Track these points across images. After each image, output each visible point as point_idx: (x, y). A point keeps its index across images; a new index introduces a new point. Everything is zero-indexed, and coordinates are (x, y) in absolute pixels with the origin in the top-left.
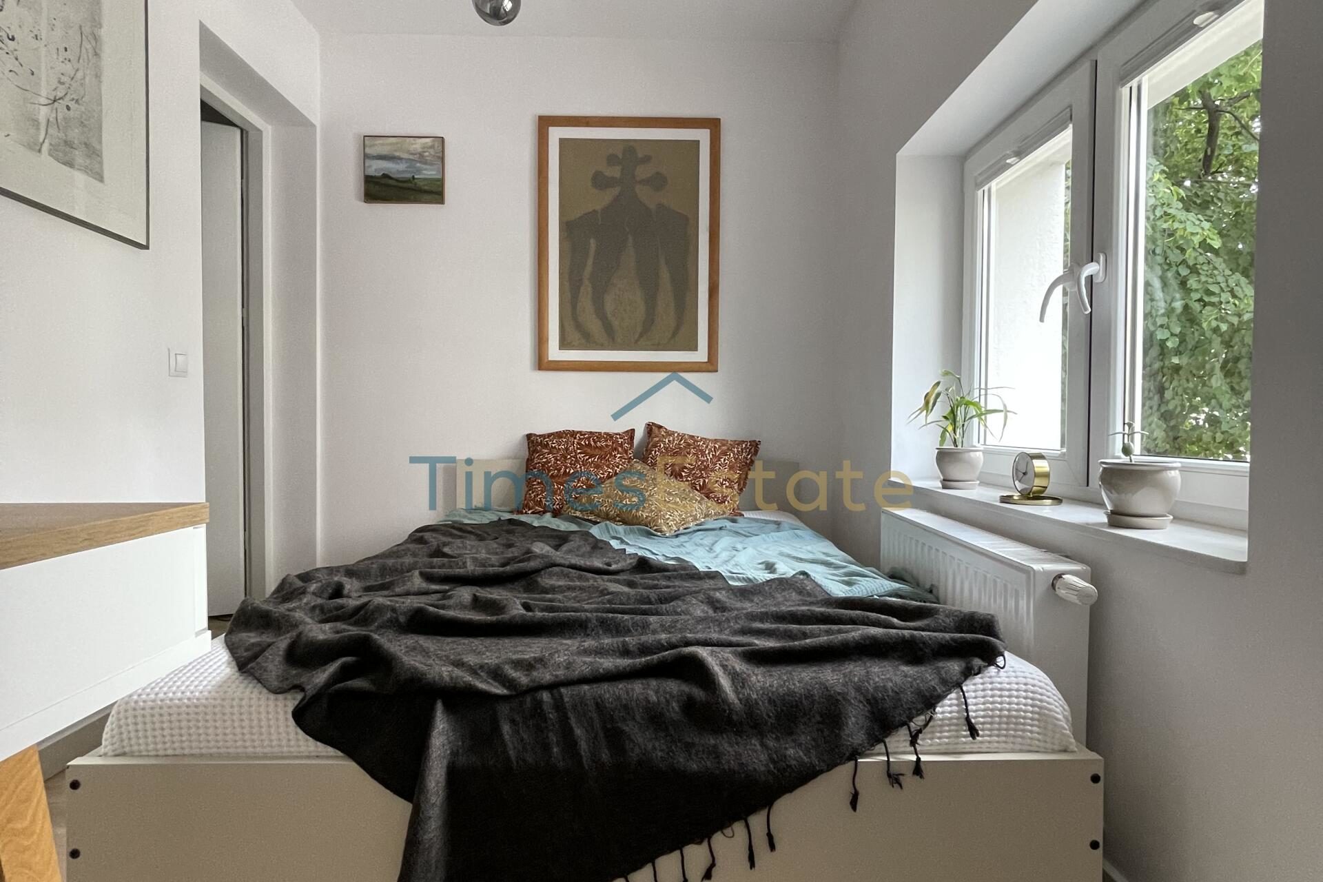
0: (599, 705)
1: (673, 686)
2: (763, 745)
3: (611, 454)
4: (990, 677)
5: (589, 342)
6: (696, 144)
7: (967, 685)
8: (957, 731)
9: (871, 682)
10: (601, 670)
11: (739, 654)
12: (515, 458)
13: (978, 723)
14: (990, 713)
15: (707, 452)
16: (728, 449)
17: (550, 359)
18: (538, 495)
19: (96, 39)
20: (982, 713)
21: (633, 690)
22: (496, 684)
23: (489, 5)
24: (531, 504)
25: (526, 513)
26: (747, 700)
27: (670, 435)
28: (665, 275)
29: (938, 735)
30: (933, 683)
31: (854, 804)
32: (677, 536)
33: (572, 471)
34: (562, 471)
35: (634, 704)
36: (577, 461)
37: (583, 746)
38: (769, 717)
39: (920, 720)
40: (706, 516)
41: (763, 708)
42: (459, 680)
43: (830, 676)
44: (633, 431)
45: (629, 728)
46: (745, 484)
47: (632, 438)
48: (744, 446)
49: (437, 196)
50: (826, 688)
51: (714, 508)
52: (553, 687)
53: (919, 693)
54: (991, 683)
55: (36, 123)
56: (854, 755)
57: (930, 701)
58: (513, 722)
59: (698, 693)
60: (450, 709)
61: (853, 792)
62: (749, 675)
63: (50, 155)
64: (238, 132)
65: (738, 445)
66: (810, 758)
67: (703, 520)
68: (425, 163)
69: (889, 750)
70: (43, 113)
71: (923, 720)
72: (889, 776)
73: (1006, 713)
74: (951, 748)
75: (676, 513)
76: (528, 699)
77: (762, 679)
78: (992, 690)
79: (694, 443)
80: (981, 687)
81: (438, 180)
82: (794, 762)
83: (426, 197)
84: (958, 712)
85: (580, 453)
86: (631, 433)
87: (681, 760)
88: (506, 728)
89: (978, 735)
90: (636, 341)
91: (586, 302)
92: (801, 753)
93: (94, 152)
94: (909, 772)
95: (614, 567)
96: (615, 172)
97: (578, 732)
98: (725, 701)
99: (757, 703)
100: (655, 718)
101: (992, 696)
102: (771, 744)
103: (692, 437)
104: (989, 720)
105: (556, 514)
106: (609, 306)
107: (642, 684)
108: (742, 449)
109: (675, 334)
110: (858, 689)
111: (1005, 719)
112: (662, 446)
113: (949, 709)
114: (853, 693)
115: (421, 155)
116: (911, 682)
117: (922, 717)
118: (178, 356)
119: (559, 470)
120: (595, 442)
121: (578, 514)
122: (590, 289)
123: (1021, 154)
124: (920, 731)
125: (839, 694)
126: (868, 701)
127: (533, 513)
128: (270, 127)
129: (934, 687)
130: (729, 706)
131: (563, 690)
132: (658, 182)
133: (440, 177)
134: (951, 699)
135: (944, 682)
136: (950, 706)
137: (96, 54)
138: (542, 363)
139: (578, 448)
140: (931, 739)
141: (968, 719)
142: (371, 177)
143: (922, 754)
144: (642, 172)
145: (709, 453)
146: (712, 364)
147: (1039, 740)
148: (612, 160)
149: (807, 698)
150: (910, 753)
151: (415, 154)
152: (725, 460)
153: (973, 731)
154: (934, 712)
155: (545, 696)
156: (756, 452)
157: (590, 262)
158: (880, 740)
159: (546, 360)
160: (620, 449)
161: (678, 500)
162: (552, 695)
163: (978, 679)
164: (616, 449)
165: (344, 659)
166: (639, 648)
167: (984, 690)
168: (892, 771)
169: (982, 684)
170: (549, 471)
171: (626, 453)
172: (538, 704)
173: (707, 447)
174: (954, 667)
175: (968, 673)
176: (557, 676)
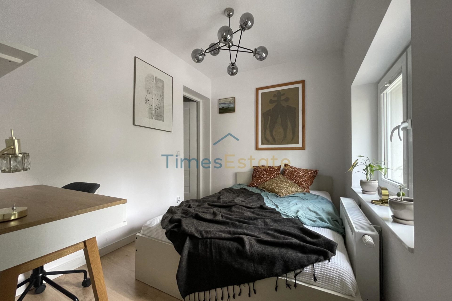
0: (218, 245)
1: (235, 244)
2: (254, 265)
3: (273, 172)
4: (325, 264)
5: (269, 143)
6: (298, 88)
7: (316, 264)
8: (310, 277)
9: (286, 256)
10: (221, 237)
11: (256, 239)
12: (251, 172)
13: (317, 277)
14: (322, 275)
15: (300, 173)
16: (307, 172)
17: (259, 147)
18: (254, 182)
19: (163, 96)
20: (319, 274)
21: (227, 243)
22: (200, 235)
23: (230, 72)
24: (252, 184)
25: (250, 186)
26: (252, 252)
27: (290, 168)
28: (289, 124)
29: (304, 277)
30: (304, 261)
31: (276, 289)
32: (284, 197)
33: (262, 176)
34: (260, 176)
35: (226, 247)
36: (264, 174)
37: (214, 254)
38: (257, 258)
39: (298, 271)
40: (297, 192)
41: (255, 255)
42: (192, 233)
43: (276, 251)
44: (280, 166)
45: (224, 252)
46: (312, 183)
47: (280, 168)
48: (312, 171)
49: (233, 111)
50: (273, 255)
51: (300, 189)
52: (211, 238)
53: (299, 262)
54: (324, 266)
55: (152, 114)
56: (277, 275)
57: (303, 266)
58: (201, 244)
59: (240, 248)
60: (190, 239)
61: (276, 285)
62: (255, 246)
63: (154, 119)
64: (196, 103)
65: (311, 171)
66: (264, 272)
67: (295, 193)
68: (231, 104)
69: (288, 277)
70: (153, 112)
71: (299, 271)
72: (286, 284)
73: (328, 276)
74: (308, 282)
75: (286, 191)
76: (205, 240)
77: (258, 247)
78: (324, 268)
79: (297, 170)
80: (320, 266)
81: (234, 107)
82: (260, 272)
83: (231, 111)
84: (311, 272)
85: (265, 172)
86: (280, 167)
87: (234, 263)
88: (200, 246)
89: (317, 281)
90: (281, 142)
91: (268, 132)
92: (262, 271)
93: (162, 116)
94: (293, 285)
95: (253, 207)
96: (275, 99)
97: (213, 250)
98: (246, 252)
99: (254, 254)
100: (230, 251)
101: (324, 270)
102: (256, 266)
103: (297, 168)
104: (322, 277)
105: (257, 187)
106: (274, 133)
107: (229, 242)
108: (312, 172)
109: (293, 139)
110: (282, 257)
111: (328, 279)
112: (288, 170)
113: (308, 270)
114: (280, 257)
115: (230, 102)
116: (298, 259)
117: (299, 270)
118: (178, 152)
119: (259, 176)
120: (269, 169)
121: (261, 188)
122: (269, 129)
123: (390, 83)
124: (297, 274)
125: (276, 257)
126: (284, 261)
127: (252, 187)
128: (202, 100)
129: (305, 262)
130: (247, 253)
131: (212, 240)
132: (287, 100)
133: (234, 106)
134: (309, 267)
135: (308, 261)
136: (309, 269)
137: (163, 98)
138: (257, 149)
139: (265, 170)
140: (302, 277)
141: (314, 275)
142: (220, 108)
143: (297, 280)
144: (283, 98)
145: (301, 173)
146: (303, 148)
147: (340, 289)
148: (275, 96)
149: (267, 256)
150: (293, 279)
151: (229, 102)
152: (306, 175)
153: (315, 279)
154: (303, 270)
155: (208, 240)
156: (317, 173)
157: (269, 123)
158: (286, 273)
159: (258, 148)
160: (276, 171)
161: (288, 187)
162: (210, 240)
163: (320, 263)
164: (275, 171)
165: (176, 224)
166: (233, 233)
167: (321, 267)
168: (287, 283)
169: (322, 265)
170: (257, 176)
171: (278, 172)
172: (207, 241)
173: (300, 172)
174: (314, 257)
175: (317, 261)
176: (211, 236)
